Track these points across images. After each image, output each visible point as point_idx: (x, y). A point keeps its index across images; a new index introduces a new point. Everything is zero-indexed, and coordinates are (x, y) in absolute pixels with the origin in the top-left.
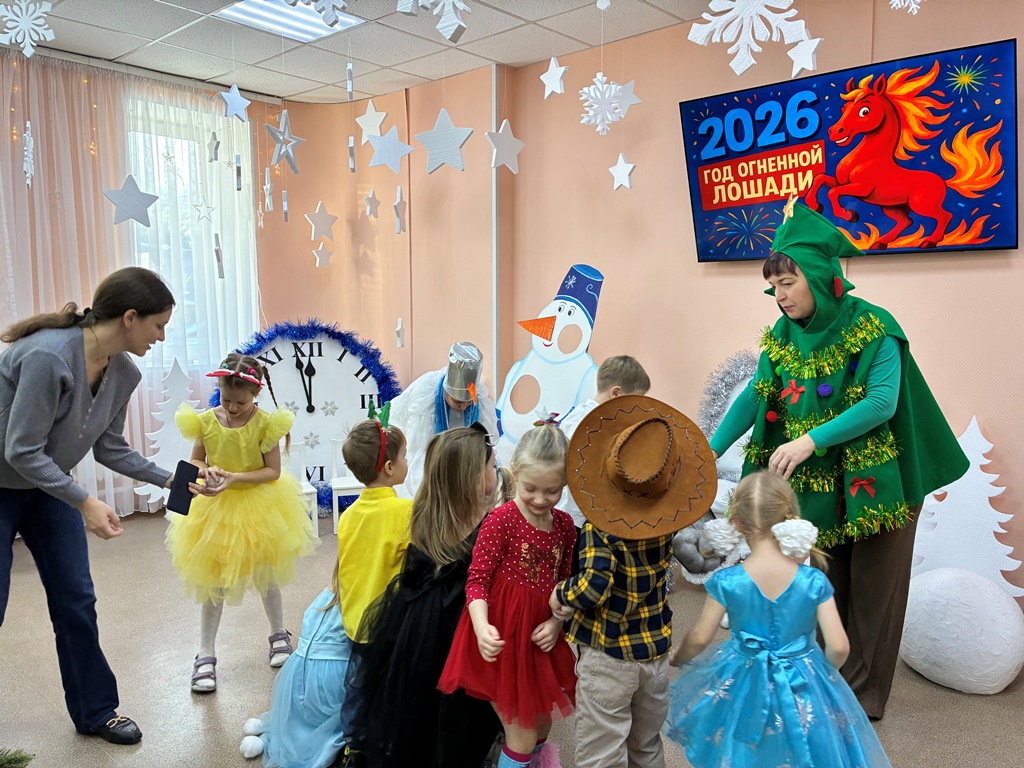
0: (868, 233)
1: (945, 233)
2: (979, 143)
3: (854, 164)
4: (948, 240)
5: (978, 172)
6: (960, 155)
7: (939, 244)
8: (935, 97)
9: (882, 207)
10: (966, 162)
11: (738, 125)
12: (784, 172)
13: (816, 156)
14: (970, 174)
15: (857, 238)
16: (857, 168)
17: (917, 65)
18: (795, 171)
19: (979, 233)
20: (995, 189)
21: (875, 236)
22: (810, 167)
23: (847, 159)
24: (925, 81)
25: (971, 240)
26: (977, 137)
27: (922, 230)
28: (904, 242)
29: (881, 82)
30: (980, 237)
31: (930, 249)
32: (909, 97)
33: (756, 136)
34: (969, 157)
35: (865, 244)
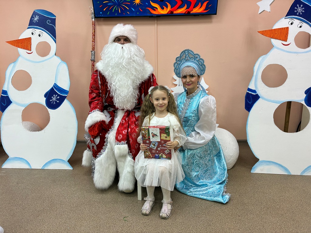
0: (167, 7)
1: (194, 8)
4: (196, 10)
7: (192, 12)
15: (163, 8)
19: (205, 8)
21: (170, 8)
25: (202, 11)
27: (186, 7)
28: (180, 11)
30: (205, 10)
31: (188, 15)
35: (165, 12)
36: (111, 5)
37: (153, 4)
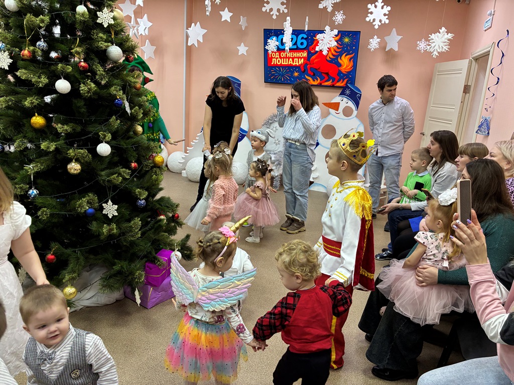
0: (317, 80)
1: (337, 82)
2: (348, 58)
3: (316, 58)
4: (338, 84)
5: (347, 66)
6: (343, 61)
7: (335, 85)
8: (339, 43)
9: (322, 72)
10: (344, 63)
11: (282, 40)
12: (295, 58)
13: (305, 54)
14: (345, 67)
15: (314, 81)
16: (316, 60)
18: (298, 58)
19: (345, 83)
20: (350, 72)
21: (319, 81)
22: (303, 57)
23: (314, 57)
24: (336, 38)
26: (348, 57)
27: (331, 81)
28: (326, 84)
31: (333, 86)
35: (316, 83)
36: (277, 75)
37: (307, 77)
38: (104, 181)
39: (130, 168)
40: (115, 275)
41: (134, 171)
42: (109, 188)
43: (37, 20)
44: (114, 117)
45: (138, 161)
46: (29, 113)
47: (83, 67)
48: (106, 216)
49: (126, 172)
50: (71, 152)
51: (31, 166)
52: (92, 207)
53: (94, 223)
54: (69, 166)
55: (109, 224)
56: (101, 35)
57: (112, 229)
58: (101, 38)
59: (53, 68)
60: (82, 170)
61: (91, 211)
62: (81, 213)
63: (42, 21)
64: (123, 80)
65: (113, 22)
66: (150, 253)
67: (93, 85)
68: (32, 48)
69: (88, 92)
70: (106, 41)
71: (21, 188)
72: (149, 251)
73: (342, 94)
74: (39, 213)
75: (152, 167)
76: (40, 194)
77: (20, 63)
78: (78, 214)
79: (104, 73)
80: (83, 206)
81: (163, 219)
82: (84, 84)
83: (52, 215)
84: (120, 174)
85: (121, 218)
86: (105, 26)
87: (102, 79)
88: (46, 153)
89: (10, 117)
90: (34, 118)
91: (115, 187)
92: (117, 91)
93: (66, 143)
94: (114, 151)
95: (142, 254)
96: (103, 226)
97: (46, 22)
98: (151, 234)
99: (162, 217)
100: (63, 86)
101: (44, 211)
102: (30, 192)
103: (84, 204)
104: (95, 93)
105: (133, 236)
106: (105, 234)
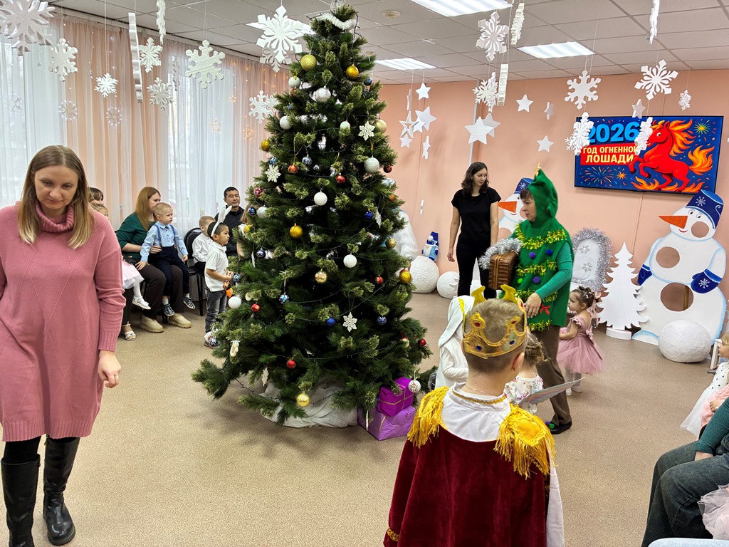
0: (654, 183)
4: (687, 190)
8: (689, 133)
9: (662, 173)
10: (698, 160)
11: (603, 131)
12: (621, 153)
15: (649, 185)
17: (684, 119)
18: (626, 154)
21: (657, 185)
22: (633, 153)
24: (685, 126)
28: (668, 189)
29: (667, 125)
31: (679, 193)
32: (679, 132)
33: (610, 137)
34: (699, 158)
35: (652, 188)
36: (593, 178)
37: (639, 180)
38: (347, 292)
39: (374, 282)
40: (348, 393)
41: (378, 285)
42: (351, 300)
43: (305, 138)
44: (364, 229)
45: (384, 276)
46: (289, 223)
47: (340, 180)
48: (346, 328)
49: (370, 286)
50: (320, 262)
51: (285, 272)
52: (333, 318)
53: (334, 335)
54: (317, 275)
55: (346, 338)
56: (360, 148)
57: (349, 343)
58: (360, 151)
59: (314, 181)
60: (328, 280)
61: (331, 321)
62: (321, 322)
63: (309, 139)
64: (376, 192)
65: (373, 135)
66: (387, 376)
67: (346, 198)
68: (298, 163)
69: (342, 204)
70: (364, 154)
71: (274, 292)
72: (385, 374)
73: (692, 203)
74: (287, 317)
75: (399, 284)
76: (290, 300)
77: (288, 176)
78: (320, 323)
79: (359, 186)
80: (324, 315)
81: (406, 343)
82: (339, 196)
83: (296, 320)
84: (362, 287)
85: (360, 333)
86: (366, 139)
87: (356, 192)
88: (298, 261)
89: (274, 225)
90: (293, 228)
91: (357, 300)
92: (368, 204)
93: (317, 252)
94: (360, 263)
95: (377, 376)
96: (340, 339)
97: (312, 139)
98: (390, 357)
99: (405, 340)
100: (320, 198)
101: (290, 316)
102: (282, 297)
103: (326, 314)
104: (348, 205)
105: (369, 354)
106: (342, 346)
